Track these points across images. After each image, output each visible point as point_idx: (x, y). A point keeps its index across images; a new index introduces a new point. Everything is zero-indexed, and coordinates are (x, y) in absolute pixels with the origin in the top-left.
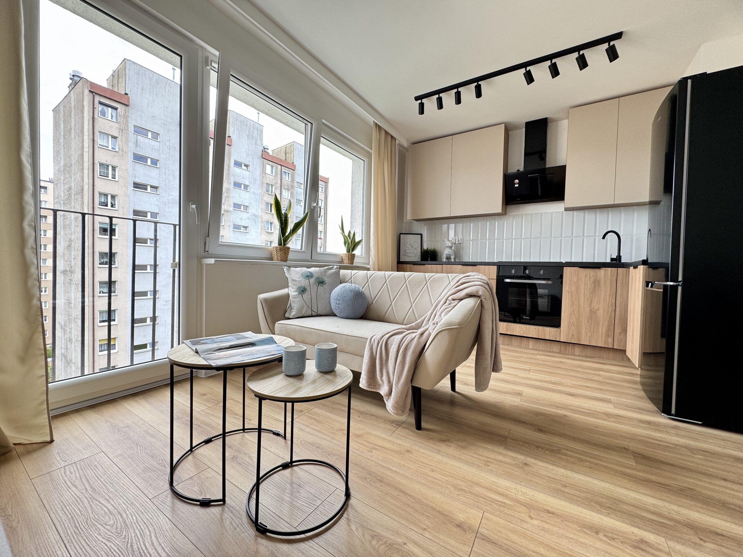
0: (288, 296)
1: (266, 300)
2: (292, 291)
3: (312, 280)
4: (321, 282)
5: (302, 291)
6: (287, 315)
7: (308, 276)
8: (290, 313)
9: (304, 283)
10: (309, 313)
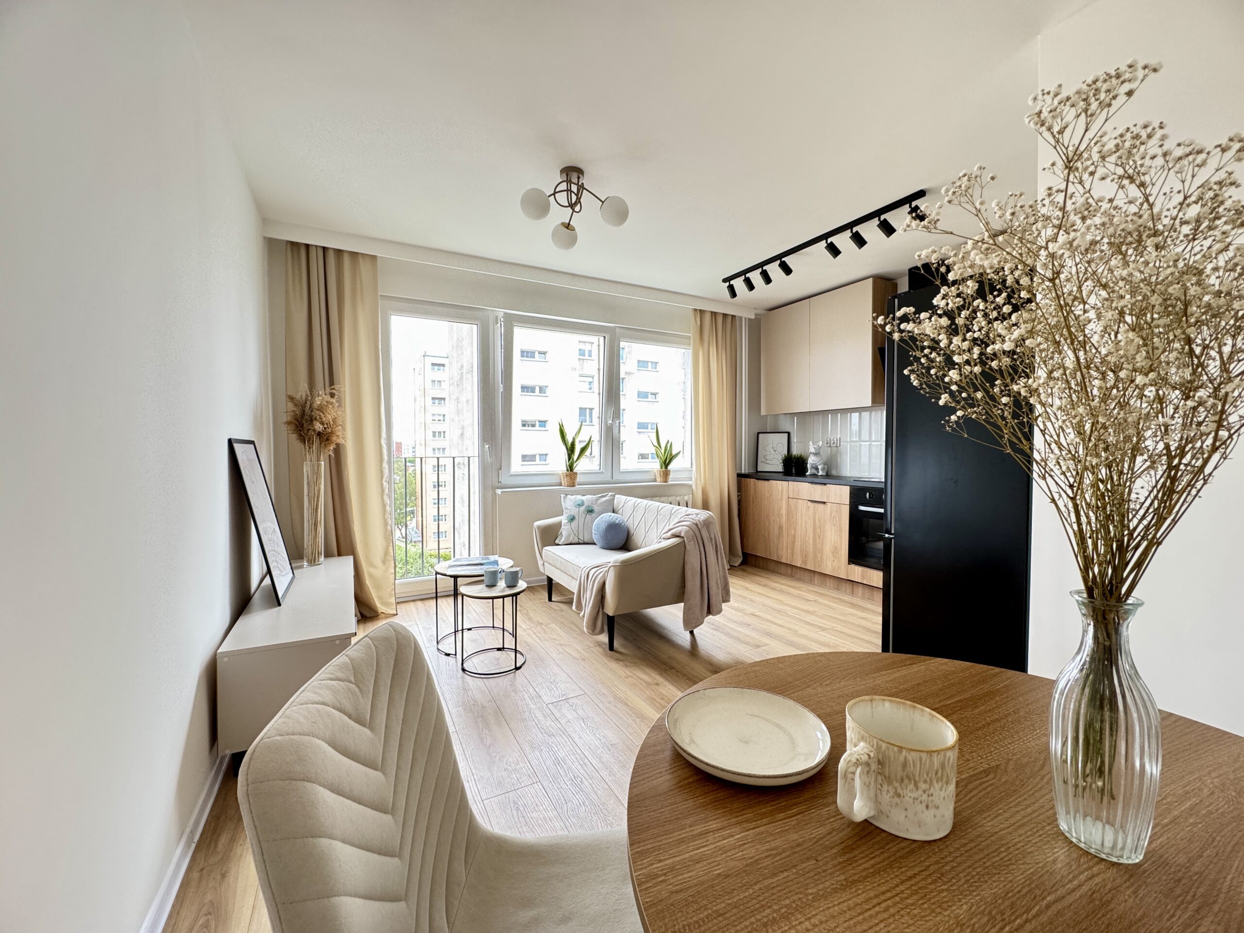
0: (559, 525)
1: (539, 527)
2: (563, 519)
3: (582, 508)
4: (590, 511)
5: (572, 519)
6: (557, 542)
7: (579, 505)
8: (560, 541)
9: (574, 511)
10: (576, 540)
